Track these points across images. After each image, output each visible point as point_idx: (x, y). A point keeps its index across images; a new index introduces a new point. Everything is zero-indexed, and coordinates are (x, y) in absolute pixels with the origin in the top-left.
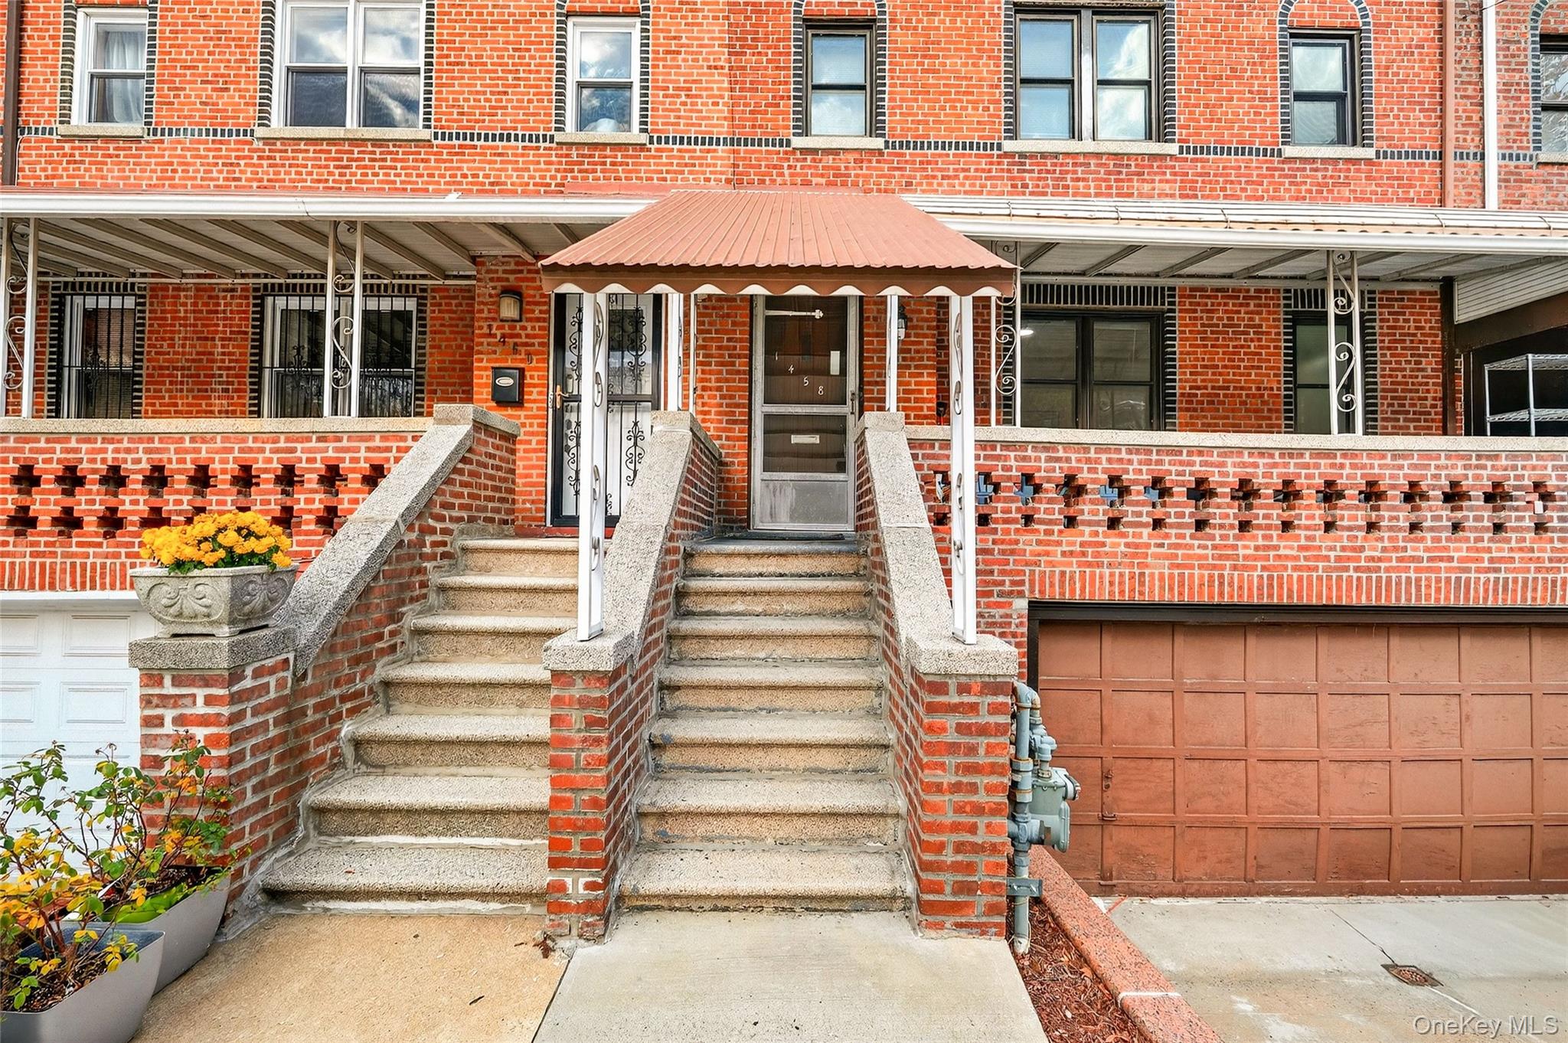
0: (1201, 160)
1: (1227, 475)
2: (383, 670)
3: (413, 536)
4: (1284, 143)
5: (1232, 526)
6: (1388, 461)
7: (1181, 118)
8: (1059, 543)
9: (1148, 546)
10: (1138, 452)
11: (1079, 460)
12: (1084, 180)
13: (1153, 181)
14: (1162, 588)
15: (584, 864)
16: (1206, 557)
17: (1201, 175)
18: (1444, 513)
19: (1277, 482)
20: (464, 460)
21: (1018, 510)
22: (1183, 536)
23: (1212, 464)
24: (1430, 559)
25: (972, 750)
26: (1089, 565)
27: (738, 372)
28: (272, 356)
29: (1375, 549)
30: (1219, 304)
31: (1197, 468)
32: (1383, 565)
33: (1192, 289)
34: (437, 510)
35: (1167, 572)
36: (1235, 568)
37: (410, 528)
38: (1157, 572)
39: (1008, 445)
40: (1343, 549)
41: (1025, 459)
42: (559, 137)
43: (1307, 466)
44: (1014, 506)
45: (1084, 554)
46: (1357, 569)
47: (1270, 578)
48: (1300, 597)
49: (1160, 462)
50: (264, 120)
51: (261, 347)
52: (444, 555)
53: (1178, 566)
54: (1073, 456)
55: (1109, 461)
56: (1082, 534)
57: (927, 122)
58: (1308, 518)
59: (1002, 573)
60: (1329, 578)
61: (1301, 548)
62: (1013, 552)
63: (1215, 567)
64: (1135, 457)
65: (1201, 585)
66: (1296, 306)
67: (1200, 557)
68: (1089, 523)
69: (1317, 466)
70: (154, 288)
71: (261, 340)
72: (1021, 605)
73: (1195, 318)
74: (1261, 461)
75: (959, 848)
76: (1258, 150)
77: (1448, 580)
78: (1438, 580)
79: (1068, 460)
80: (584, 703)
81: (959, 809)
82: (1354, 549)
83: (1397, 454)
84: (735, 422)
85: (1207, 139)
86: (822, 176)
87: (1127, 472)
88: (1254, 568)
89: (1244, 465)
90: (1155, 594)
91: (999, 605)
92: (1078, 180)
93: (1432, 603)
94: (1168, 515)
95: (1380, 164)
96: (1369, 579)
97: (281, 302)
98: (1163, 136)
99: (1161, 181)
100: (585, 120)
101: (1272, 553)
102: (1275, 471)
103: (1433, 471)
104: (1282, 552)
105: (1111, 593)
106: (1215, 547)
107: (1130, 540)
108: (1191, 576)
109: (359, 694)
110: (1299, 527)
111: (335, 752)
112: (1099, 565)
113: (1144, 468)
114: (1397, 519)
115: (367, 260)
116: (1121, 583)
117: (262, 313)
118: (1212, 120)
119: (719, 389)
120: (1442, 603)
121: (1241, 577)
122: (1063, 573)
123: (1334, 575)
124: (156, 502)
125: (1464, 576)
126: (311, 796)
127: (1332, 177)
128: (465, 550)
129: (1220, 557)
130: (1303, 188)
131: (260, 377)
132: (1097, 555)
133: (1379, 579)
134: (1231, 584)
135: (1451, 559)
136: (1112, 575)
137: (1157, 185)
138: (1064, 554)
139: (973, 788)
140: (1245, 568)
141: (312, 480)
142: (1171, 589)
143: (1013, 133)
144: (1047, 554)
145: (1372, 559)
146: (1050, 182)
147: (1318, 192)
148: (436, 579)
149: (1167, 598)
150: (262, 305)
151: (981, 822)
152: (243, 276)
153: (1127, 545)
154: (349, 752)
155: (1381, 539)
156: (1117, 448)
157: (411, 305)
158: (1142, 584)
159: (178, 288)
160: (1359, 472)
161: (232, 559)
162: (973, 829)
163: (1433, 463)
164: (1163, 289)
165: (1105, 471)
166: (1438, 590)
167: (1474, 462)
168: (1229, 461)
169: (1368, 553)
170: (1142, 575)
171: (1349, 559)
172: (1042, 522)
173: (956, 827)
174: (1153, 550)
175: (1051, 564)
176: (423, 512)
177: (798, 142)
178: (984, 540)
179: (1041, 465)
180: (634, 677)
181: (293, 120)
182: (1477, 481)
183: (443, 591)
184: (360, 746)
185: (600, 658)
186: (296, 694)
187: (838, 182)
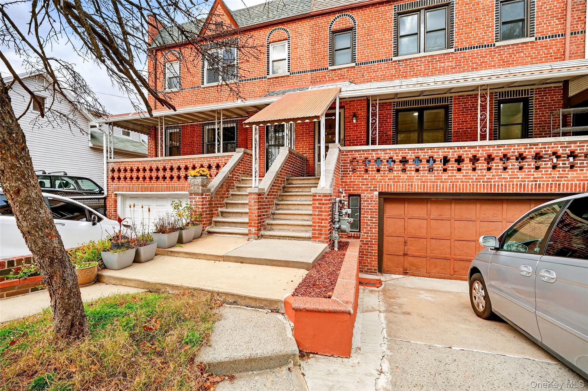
0: (463, 52)
1: (439, 155)
2: (226, 201)
3: (231, 175)
4: (496, 41)
5: (440, 170)
6: (496, 148)
7: (455, 39)
8: (387, 176)
9: (414, 176)
10: (411, 150)
11: (393, 153)
12: (420, 65)
13: (445, 62)
14: (418, 188)
15: (254, 226)
16: (432, 179)
17: (463, 57)
18: (516, 164)
19: (456, 156)
20: (242, 160)
21: (375, 168)
22: (425, 173)
23: (434, 153)
24: (510, 178)
25: (321, 208)
26: (396, 182)
27: (311, 136)
28: (206, 140)
29: (490, 175)
30: (469, 100)
31: (430, 154)
32: (492, 180)
33: (459, 96)
34: (236, 171)
35: (419, 183)
36: (441, 182)
37: (230, 174)
38: (416, 184)
39: (373, 150)
40: (479, 176)
41: (377, 154)
42: (268, 77)
43: (466, 151)
44: (374, 167)
45: (394, 179)
46: (483, 182)
47: (453, 185)
48: (463, 190)
49: (418, 153)
50: (203, 83)
51: (203, 138)
52: (238, 180)
53: (423, 182)
54: (392, 152)
55: (402, 153)
56: (394, 174)
57: (368, 56)
58: (466, 167)
59: (371, 185)
60: (473, 185)
61: (463, 176)
62: (374, 179)
63: (434, 182)
64: (410, 152)
65: (430, 187)
66: (500, 97)
67: (430, 179)
68: (396, 171)
69: (470, 151)
70: (183, 126)
71: (204, 137)
72: (376, 193)
73: (460, 106)
74: (451, 151)
75: (319, 226)
76: (485, 45)
77: (517, 185)
78: (513, 185)
79: (390, 153)
80: (254, 199)
81: (319, 219)
82: (482, 176)
83: (499, 146)
84: (310, 149)
85: (466, 45)
86: (337, 77)
87: (407, 156)
88: (448, 182)
89: (445, 152)
90: (416, 189)
91: (370, 193)
92: (418, 66)
93: (511, 192)
94: (420, 167)
95: (537, 42)
96: (487, 185)
97: (207, 128)
98: (449, 46)
99: (448, 62)
101: (453, 178)
102: (455, 153)
103: (512, 150)
104: (457, 177)
105: (402, 190)
106: (435, 176)
107: (408, 175)
108: (427, 185)
109: (221, 204)
110: (463, 170)
111: (218, 213)
112: (399, 182)
113: (413, 155)
114: (498, 166)
115: (224, 115)
116: (405, 187)
117: (203, 130)
118: (468, 38)
119: (306, 141)
120: (515, 192)
121: (443, 185)
122: (388, 184)
123: (475, 184)
124: (186, 173)
125: (523, 183)
126: (214, 219)
127: (515, 50)
128: (242, 180)
129: (436, 179)
130: (504, 56)
131: (203, 145)
132: (399, 179)
133: (491, 185)
134: (440, 187)
135: (518, 178)
136: (403, 185)
137: (446, 63)
138: (388, 179)
139: (321, 215)
140: (444, 182)
141: (214, 167)
142: (421, 188)
143: (396, 54)
144: (383, 179)
145: (489, 178)
146: (408, 68)
147: (510, 56)
148: (236, 185)
149: (419, 191)
150: (203, 128)
151: (323, 222)
152: (200, 121)
153: (407, 176)
154: (220, 214)
155: (492, 172)
156: (405, 149)
157: (235, 125)
158: (412, 187)
159: (187, 126)
160: (485, 152)
161: (201, 175)
162: (321, 223)
163: (512, 148)
164: (448, 97)
165: (401, 156)
166: (513, 188)
167: (528, 147)
168: (440, 151)
169: (487, 177)
170: (412, 185)
171: (481, 179)
172: (382, 171)
173: (319, 222)
174: (415, 177)
175: (385, 182)
176: (233, 171)
177: (330, 68)
178: (366, 176)
179: (382, 155)
180: (266, 198)
181: (209, 82)
182: (530, 153)
183: (237, 187)
184: (222, 213)
185: (256, 191)
186: (211, 201)
187: (342, 78)
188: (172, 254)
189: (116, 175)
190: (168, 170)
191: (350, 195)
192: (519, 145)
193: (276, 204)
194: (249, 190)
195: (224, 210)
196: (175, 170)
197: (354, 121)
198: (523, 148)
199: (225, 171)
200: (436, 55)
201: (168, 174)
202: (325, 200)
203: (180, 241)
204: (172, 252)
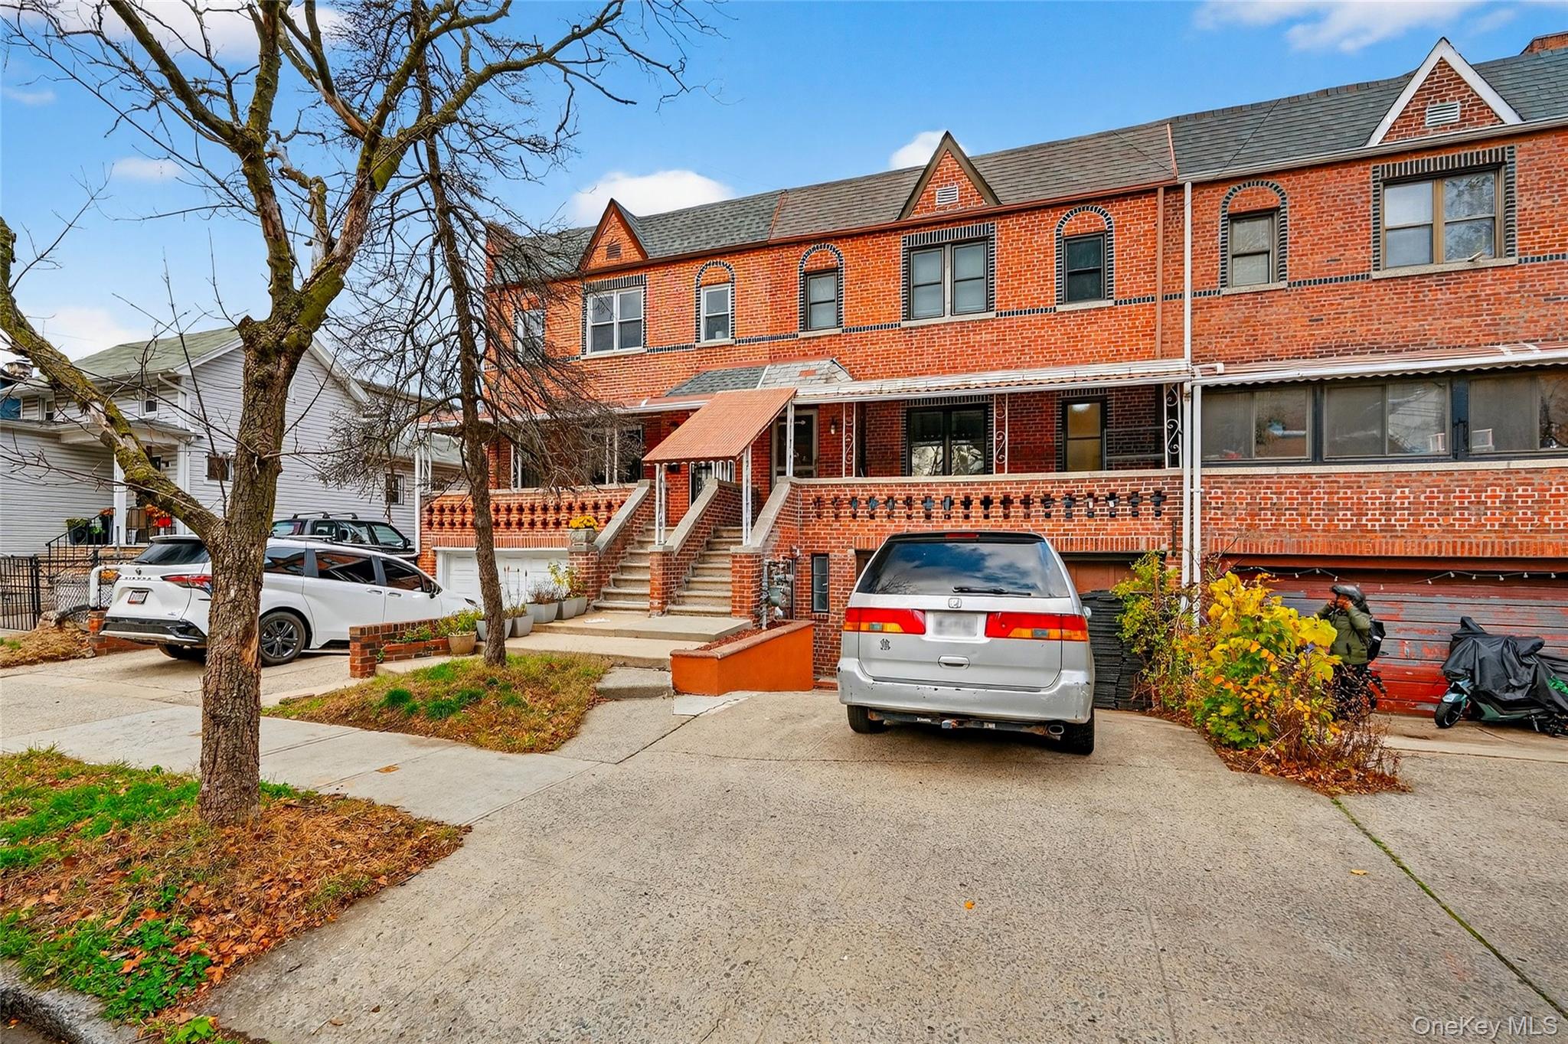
0: (1009, 319)
1: (939, 494)
2: (621, 563)
3: (630, 523)
4: (1057, 304)
7: (997, 297)
8: (867, 526)
9: (904, 526)
10: (900, 486)
11: (875, 491)
13: (981, 334)
15: (657, 599)
17: (1008, 328)
18: (1042, 509)
19: (962, 497)
20: (641, 506)
21: (850, 512)
22: (920, 522)
25: (744, 572)
26: (879, 535)
37: (628, 522)
39: (847, 485)
40: (992, 526)
41: (853, 491)
42: (698, 345)
43: (976, 489)
44: (848, 510)
45: (877, 530)
49: (909, 490)
50: (584, 351)
52: (639, 532)
54: (873, 489)
55: (888, 490)
56: (877, 522)
57: (863, 317)
59: (844, 538)
62: (848, 530)
64: (898, 488)
66: (1064, 395)
67: (926, 531)
68: (879, 517)
69: (981, 489)
72: (852, 552)
74: (955, 488)
75: (740, 597)
76: (1042, 310)
79: (871, 490)
80: (658, 560)
81: (741, 588)
83: (1019, 483)
85: (1013, 307)
86: (811, 351)
87: (895, 494)
89: (947, 490)
91: (843, 552)
94: (912, 513)
95: (1118, 309)
98: (989, 309)
99: (985, 334)
100: (710, 335)
102: (961, 492)
103: (1036, 490)
104: (962, 528)
106: (933, 526)
107: (897, 524)
109: (614, 568)
111: (609, 581)
112: (883, 534)
113: (903, 493)
118: (1015, 296)
122: (868, 538)
124: (557, 517)
126: (604, 590)
127: (1086, 320)
130: (1069, 328)
132: (883, 530)
137: (983, 336)
138: (868, 530)
139: (744, 582)
141: (603, 508)
143: (908, 317)
144: (862, 530)
147: (1078, 329)
148: (637, 538)
151: (746, 591)
153: (895, 526)
154: (612, 582)
156: (891, 485)
160: (1000, 492)
161: (587, 527)
162: (744, 593)
165: (886, 495)
168: (942, 488)
169: (1003, 527)
172: (860, 517)
173: (740, 592)
174: (906, 528)
175: (864, 534)
176: (633, 516)
177: (802, 335)
178: (836, 525)
179: (860, 493)
180: (677, 559)
181: (594, 349)
182: (1058, 493)
183: (639, 542)
184: (615, 580)
185: (660, 549)
186: (599, 563)
187: (819, 354)
188: (551, 629)
189: (436, 518)
190: (527, 511)
191: (814, 555)
192: (1044, 482)
193: (693, 568)
194: (650, 549)
195: (618, 576)
196: (539, 512)
197: (833, 432)
198: (1049, 486)
199: (620, 516)
200: (969, 322)
201: (526, 518)
202: (748, 562)
203: (560, 617)
204: (550, 627)
